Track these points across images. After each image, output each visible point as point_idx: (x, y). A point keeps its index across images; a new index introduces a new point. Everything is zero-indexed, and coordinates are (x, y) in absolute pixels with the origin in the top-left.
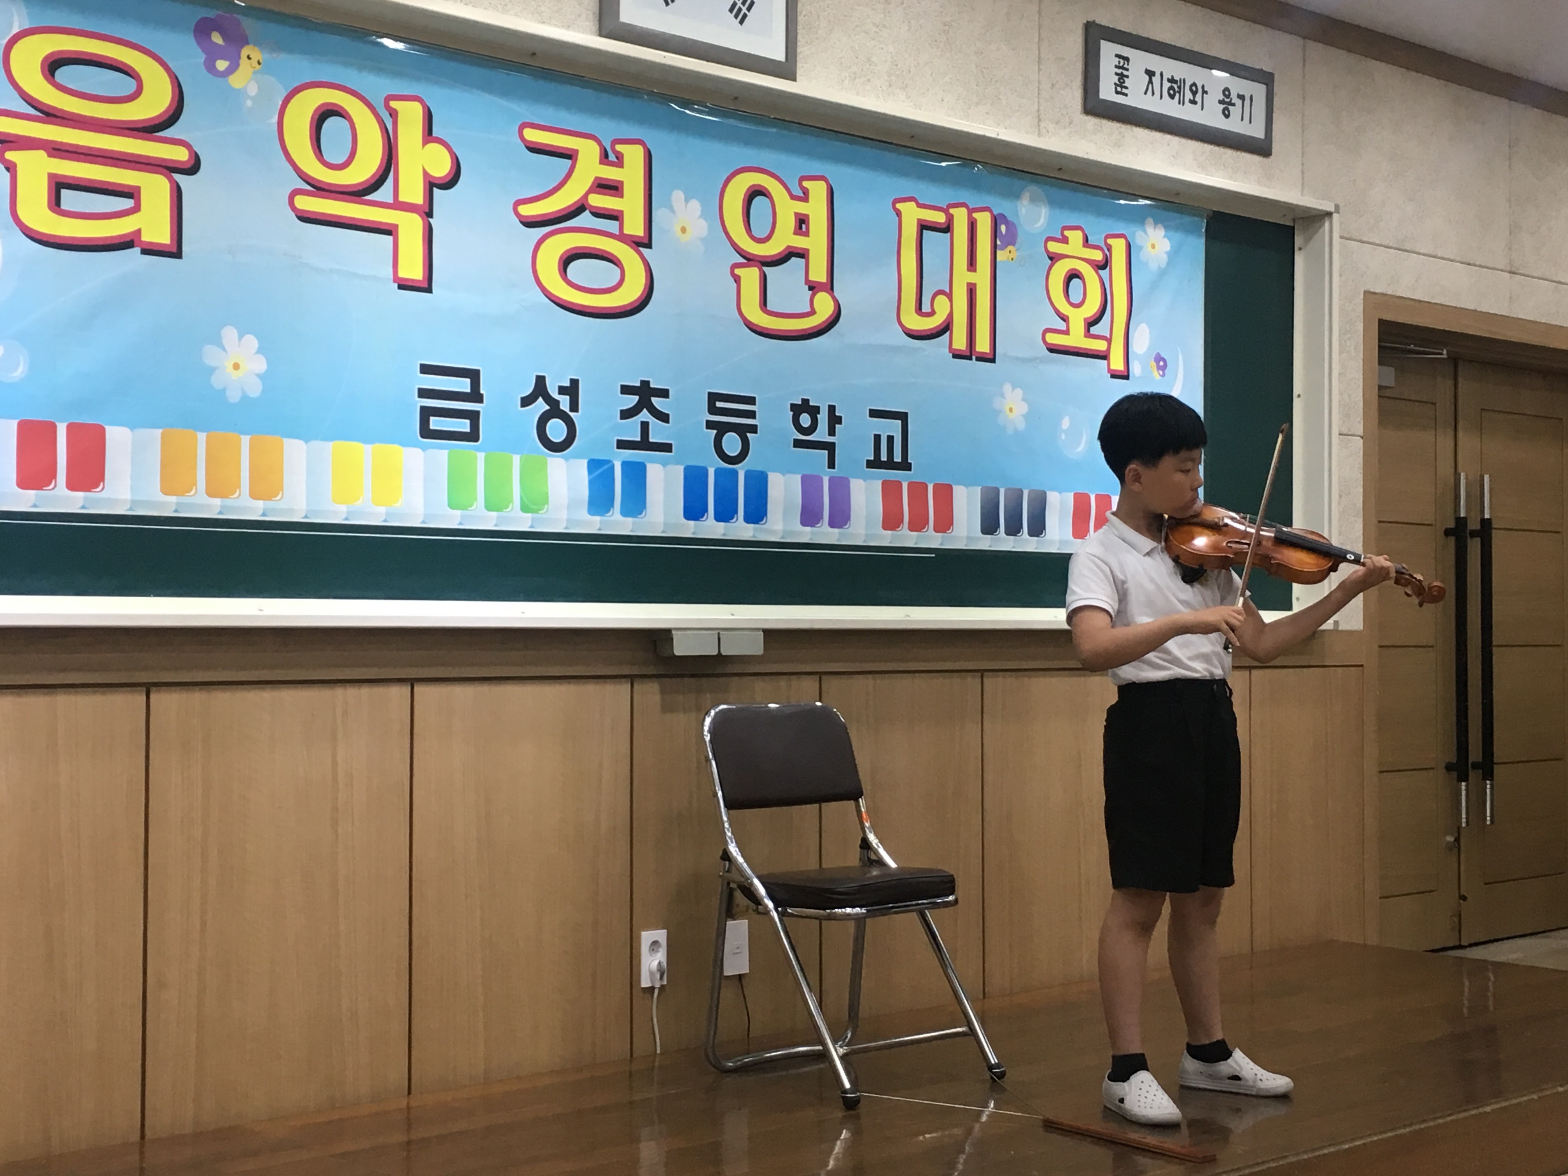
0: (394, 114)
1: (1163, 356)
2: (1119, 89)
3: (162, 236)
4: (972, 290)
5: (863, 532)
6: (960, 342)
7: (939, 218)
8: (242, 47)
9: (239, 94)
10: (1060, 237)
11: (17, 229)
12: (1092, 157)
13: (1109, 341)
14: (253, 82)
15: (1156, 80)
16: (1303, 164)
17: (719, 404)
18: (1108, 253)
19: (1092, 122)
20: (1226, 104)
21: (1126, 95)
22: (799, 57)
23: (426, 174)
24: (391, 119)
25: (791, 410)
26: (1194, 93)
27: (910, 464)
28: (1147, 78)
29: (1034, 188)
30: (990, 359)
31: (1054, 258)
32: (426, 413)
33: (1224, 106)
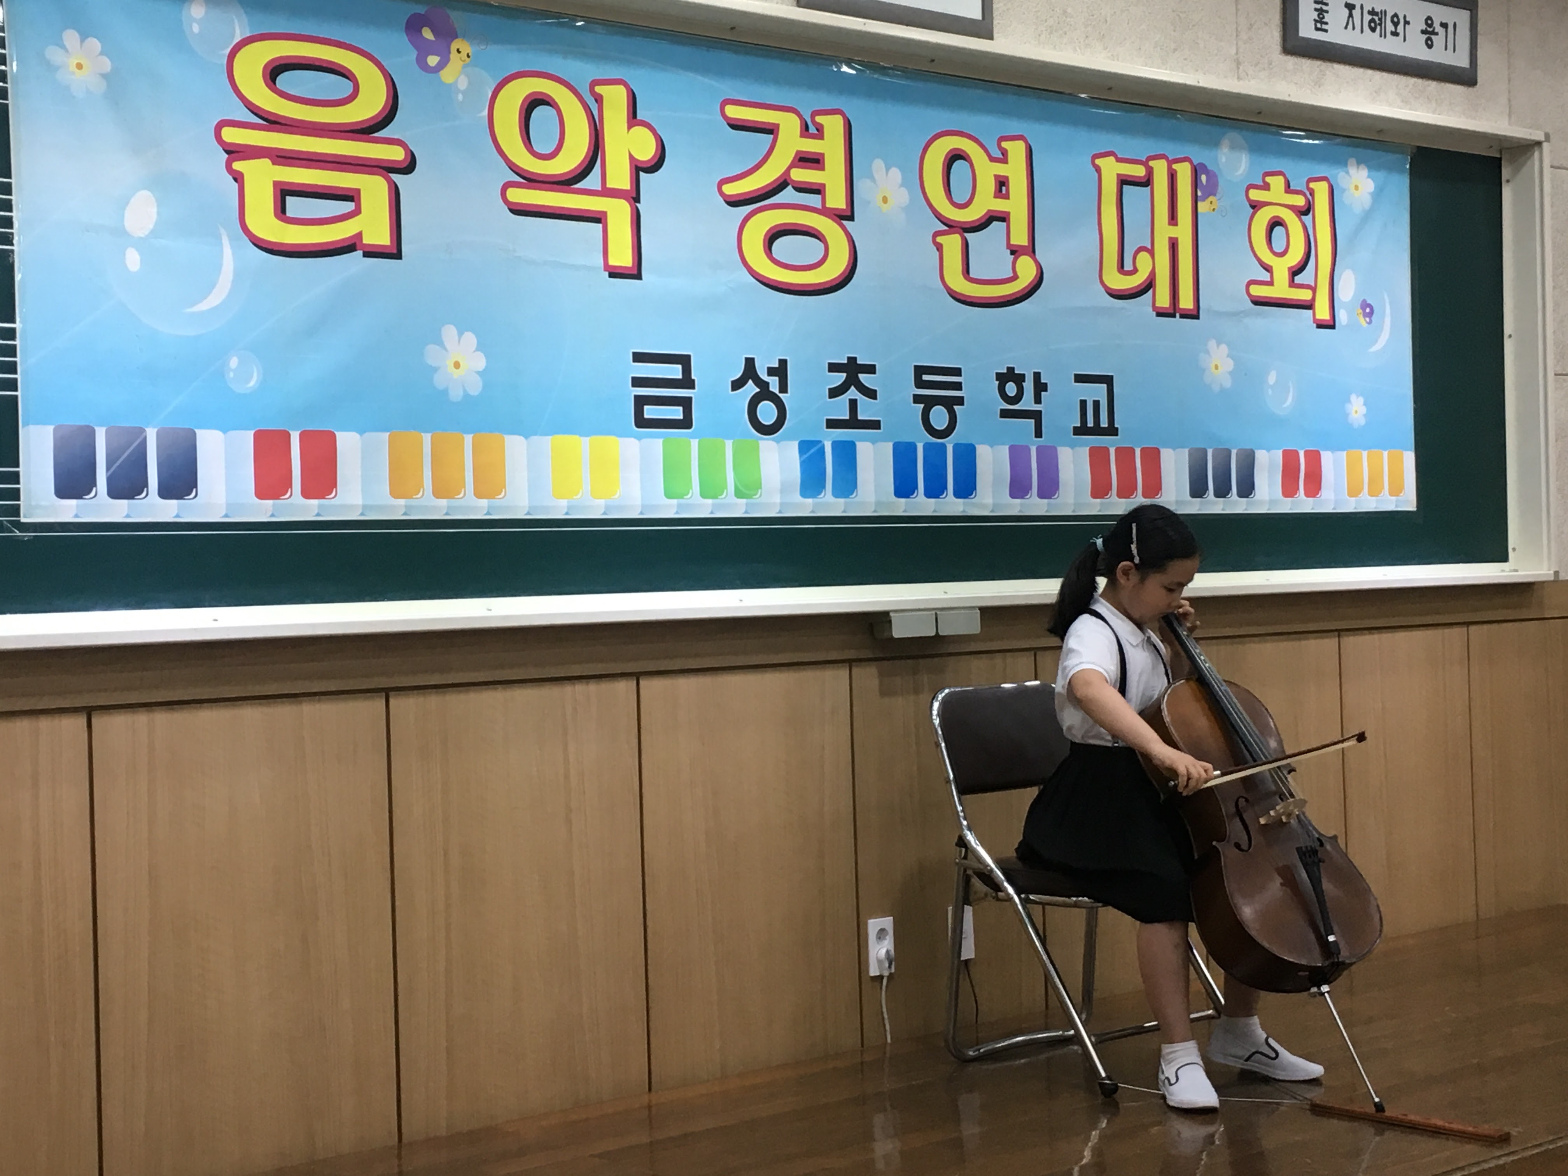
0: (599, 99)
1: (1369, 302)
2: (1319, 25)
3: (381, 237)
4: (1174, 245)
5: (1071, 501)
6: (1164, 300)
7: (1139, 171)
8: (452, 41)
9: (451, 89)
10: (1262, 184)
11: (246, 238)
12: (1294, 99)
13: (1314, 289)
14: (463, 77)
15: (1356, 13)
16: (1509, 92)
17: (926, 377)
18: (1310, 197)
19: (1291, 61)
20: (1429, 32)
21: (1326, 31)
22: (995, 14)
23: (631, 157)
24: (597, 105)
25: (997, 380)
26: (1396, 24)
27: (1117, 429)
28: (1347, 11)
29: (1234, 135)
30: (1193, 315)
31: (1256, 206)
32: (640, 402)
33: (1428, 35)
